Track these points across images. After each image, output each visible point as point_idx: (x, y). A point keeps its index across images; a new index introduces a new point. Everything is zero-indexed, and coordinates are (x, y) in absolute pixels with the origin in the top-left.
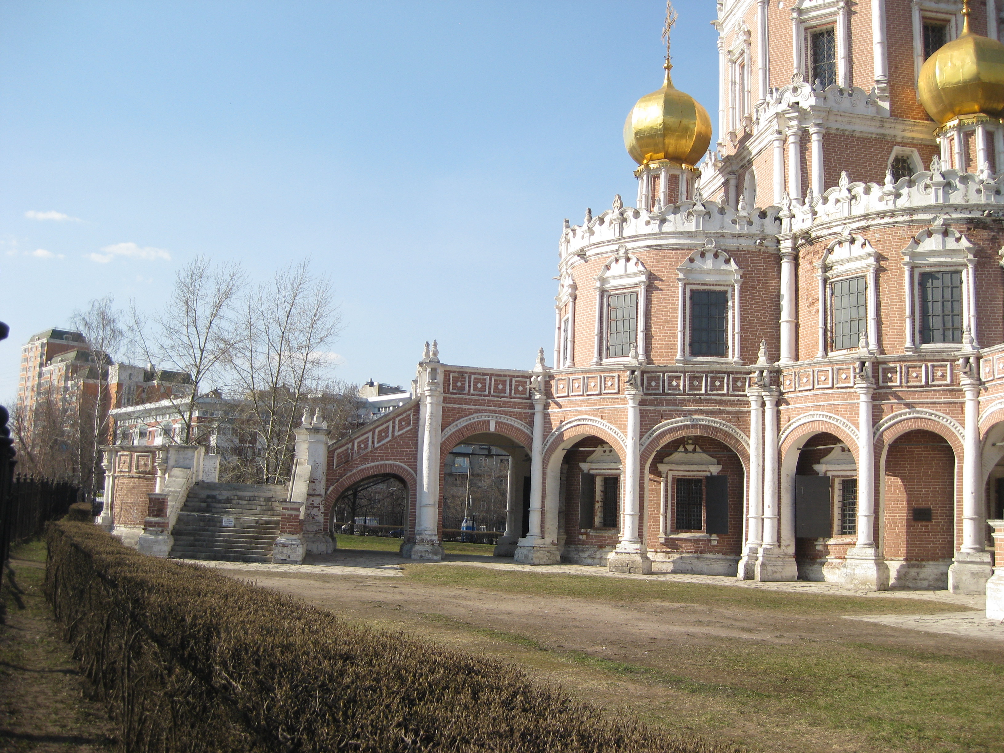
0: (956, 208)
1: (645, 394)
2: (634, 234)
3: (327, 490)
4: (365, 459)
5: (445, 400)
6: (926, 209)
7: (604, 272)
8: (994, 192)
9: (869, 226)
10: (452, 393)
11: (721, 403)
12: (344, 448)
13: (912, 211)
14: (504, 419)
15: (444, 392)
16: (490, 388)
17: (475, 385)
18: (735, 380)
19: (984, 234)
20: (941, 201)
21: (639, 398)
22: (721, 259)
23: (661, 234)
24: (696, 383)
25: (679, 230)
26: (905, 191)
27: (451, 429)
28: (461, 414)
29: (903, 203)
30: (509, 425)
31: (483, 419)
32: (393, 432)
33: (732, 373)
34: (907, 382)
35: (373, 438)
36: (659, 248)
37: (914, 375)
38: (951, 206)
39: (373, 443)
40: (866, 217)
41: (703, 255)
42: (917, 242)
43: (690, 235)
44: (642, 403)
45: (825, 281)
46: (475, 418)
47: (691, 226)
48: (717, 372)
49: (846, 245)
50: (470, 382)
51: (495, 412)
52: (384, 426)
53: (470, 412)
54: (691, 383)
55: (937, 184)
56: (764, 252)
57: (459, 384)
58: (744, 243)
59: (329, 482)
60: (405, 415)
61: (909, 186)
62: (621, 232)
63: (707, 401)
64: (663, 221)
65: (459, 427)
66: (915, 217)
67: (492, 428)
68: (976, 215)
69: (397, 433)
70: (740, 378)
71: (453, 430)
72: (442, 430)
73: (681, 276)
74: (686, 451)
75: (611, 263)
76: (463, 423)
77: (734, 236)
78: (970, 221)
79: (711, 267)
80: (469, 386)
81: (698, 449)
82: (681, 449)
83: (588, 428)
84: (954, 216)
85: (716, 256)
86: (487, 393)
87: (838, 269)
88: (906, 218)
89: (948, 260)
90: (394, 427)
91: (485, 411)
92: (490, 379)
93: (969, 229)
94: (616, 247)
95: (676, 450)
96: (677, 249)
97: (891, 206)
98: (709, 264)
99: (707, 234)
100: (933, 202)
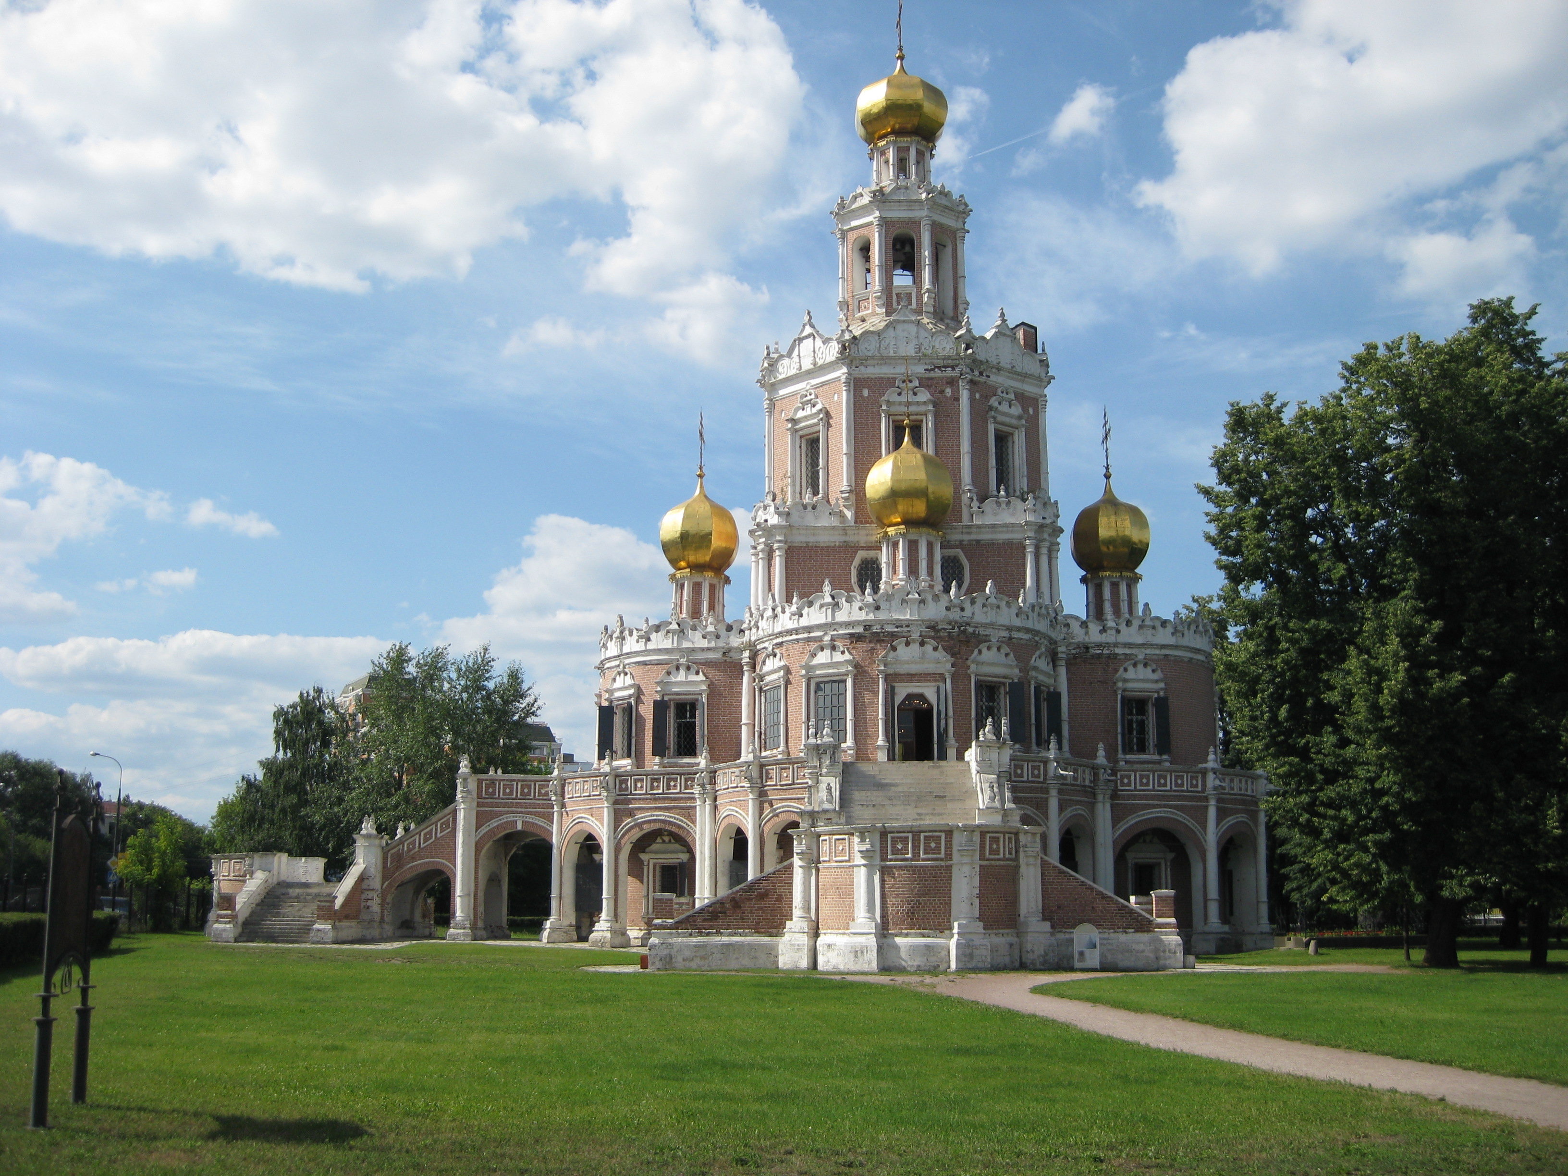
0: (842, 625)
1: (619, 795)
2: (629, 651)
3: (383, 885)
4: (413, 859)
5: (479, 805)
6: (819, 627)
7: (612, 685)
8: (873, 609)
9: (782, 642)
10: (485, 798)
11: (675, 799)
12: (396, 849)
13: (809, 629)
14: (530, 819)
15: (478, 798)
16: (517, 792)
17: (504, 790)
18: (686, 780)
19: (863, 646)
20: (830, 619)
21: (612, 800)
22: (693, 670)
23: (647, 652)
24: (655, 784)
25: (660, 647)
26: (805, 612)
27: (484, 829)
28: (492, 816)
29: (804, 622)
30: (533, 823)
31: (512, 819)
32: (436, 833)
33: (684, 774)
34: (781, 781)
35: (420, 839)
36: (645, 663)
37: (785, 775)
38: (837, 623)
39: (420, 844)
40: (780, 634)
41: (678, 668)
42: (814, 655)
43: (667, 651)
44: (616, 802)
45: (761, 689)
46: (505, 819)
47: (667, 644)
48: (673, 774)
49: (771, 657)
50: (499, 788)
51: (521, 812)
52: (428, 829)
53: (501, 814)
54: (652, 784)
55: (828, 604)
56: (730, 662)
57: (491, 790)
58: (711, 656)
59: (385, 878)
60: (445, 819)
61: (809, 607)
62: (621, 650)
63: (664, 799)
64: (649, 639)
65: (491, 826)
66: (812, 635)
67: (519, 827)
68: (860, 630)
69: (439, 835)
70: (690, 778)
71: (486, 830)
72: (476, 831)
73: (659, 689)
74: (664, 842)
75: (616, 676)
76: (494, 823)
77: (703, 649)
78: (852, 635)
79: (684, 679)
80: (499, 792)
81: (673, 841)
82: (659, 840)
83: (584, 824)
84: (841, 632)
85: (688, 668)
86: (514, 796)
87: (768, 679)
88: (805, 635)
89: (836, 671)
90: (436, 830)
91: (513, 812)
92: (517, 784)
93: (852, 642)
94: (617, 662)
95: (654, 841)
96: (659, 663)
97: (795, 626)
98: (681, 676)
99: (680, 650)
100: (823, 621)
